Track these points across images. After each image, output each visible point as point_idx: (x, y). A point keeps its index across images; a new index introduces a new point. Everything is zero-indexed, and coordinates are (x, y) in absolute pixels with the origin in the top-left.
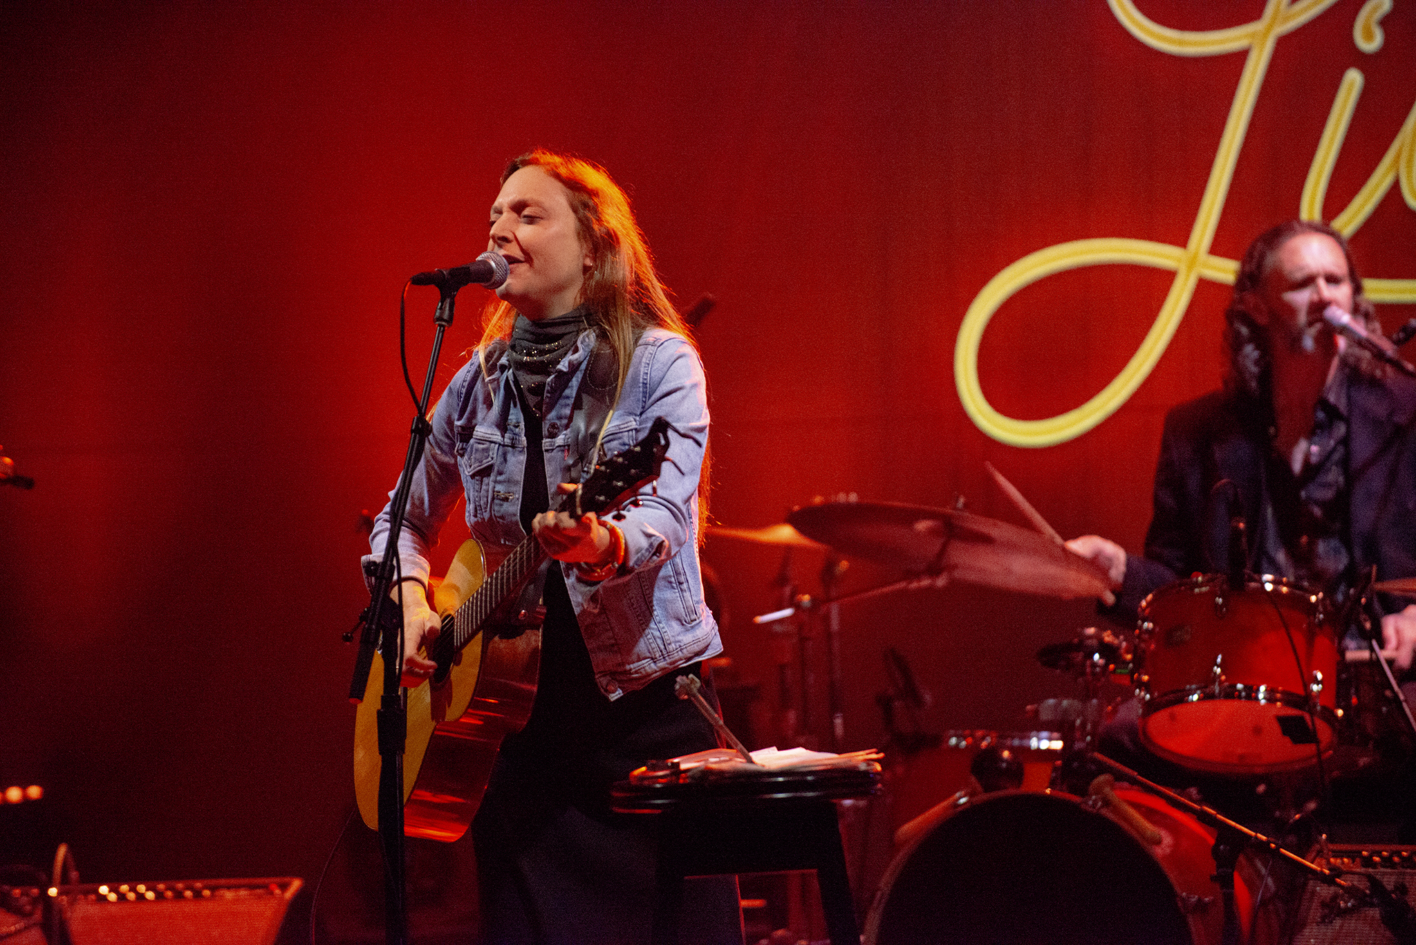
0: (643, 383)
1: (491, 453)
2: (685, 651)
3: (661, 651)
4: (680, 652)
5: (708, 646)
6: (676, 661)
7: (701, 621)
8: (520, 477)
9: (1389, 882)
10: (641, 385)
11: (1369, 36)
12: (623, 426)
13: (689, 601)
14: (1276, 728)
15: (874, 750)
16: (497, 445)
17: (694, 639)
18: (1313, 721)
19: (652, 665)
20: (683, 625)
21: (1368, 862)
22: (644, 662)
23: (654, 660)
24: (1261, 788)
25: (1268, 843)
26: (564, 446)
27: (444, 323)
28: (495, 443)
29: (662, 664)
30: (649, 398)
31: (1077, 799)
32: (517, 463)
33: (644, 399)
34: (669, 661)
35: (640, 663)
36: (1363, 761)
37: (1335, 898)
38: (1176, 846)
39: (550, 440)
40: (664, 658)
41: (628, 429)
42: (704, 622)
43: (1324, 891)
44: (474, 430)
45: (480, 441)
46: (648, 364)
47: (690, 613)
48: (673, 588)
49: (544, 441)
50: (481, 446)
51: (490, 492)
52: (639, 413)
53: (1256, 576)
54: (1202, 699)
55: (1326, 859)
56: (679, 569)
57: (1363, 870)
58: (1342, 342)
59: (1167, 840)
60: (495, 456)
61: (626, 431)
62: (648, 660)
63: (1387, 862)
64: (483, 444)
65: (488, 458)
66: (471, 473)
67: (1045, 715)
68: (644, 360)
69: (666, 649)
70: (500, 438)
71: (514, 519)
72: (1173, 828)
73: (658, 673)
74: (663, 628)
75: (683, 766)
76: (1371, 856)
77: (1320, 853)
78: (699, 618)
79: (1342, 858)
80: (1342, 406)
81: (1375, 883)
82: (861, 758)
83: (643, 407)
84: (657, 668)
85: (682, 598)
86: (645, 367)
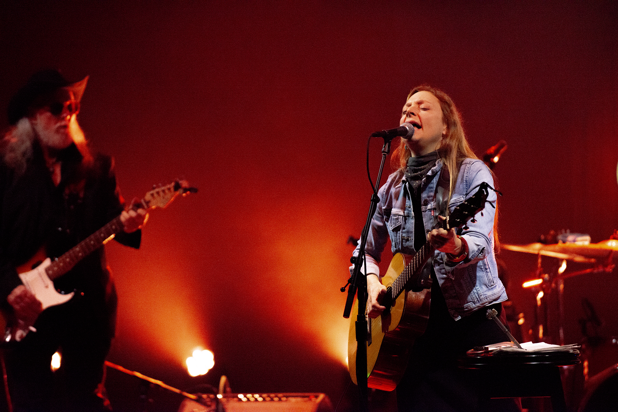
0: (466, 181)
1: (399, 220)
2: (488, 299)
3: (477, 299)
4: (486, 299)
5: (500, 297)
6: (485, 303)
7: (496, 286)
8: (413, 230)
10: (465, 181)
12: (457, 200)
13: (490, 276)
16: (402, 216)
17: (492, 294)
19: (473, 305)
20: (487, 287)
22: (469, 303)
23: (474, 303)
26: (431, 209)
28: (401, 215)
29: (478, 304)
30: (469, 188)
32: (411, 224)
33: (467, 188)
34: (481, 303)
35: (468, 304)
39: (424, 207)
40: (479, 302)
41: (460, 201)
42: (497, 286)
44: (391, 210)
45: (395, 215)
46: (468, 172)
47: (491, 282)
50: (395, 217)
51: (401, 236)
52: (465, 194)
56: (485, 262)
60: (401, 221)
61: (458, 202)
62: (472, 302)
64: (396, 216)
65: (398, 222)
66: (392, 229)
68: (466, 171)
69: (479, 298)
70: (403, 213)
71: (412, 248)
73: (476, 309)
74: (478, 289)
75: (490, 349)
78: (495, 284)
82: (570, 348)
83: (467, 191)
84: (476, 306)
85: (487, 275)
86: (466, 174)
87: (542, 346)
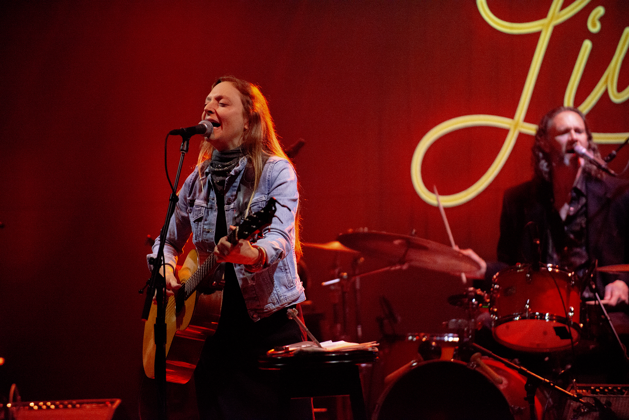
0: (268, 180)
1: (202, 212)
2: (288, 300)
3: (277, 300)
4: (285, 301)
5: (299, 298)
6: (284, 304)
7: (295, 287)
8: (214, 222)
9: (603, 401)
10: (267, 181)
11: (594, 25)
12: (259, 199)
13: (290, 277)
14: (553, 332)
15: (375, 342)
16: (205, 208)
17: (292, 294)
18: (569, 329)
19: (273, 306)
20: (287, 288)
21: (594, 392)
22: (269, 304)
23: (274, 304)
24: (547, 359)
25: (550, 383)
26: (234, 208)
27: (184, 152)
28: (204, 207)
29: (278, 306)
30: (271, 188)
31: (464, 363)
32: (213, 216)
33: (269, 187)
34: (281, 304)
35: (268, 305)
36: (592, 347)
37: (579, 407)
38: (509, 385)
39: (227, 206)
40: (278, 303)
41: (261, 200)
42: (297, 287)
43: (574, 404)
44: (195, 201)
45: (197, 206)
46: (270, 172)
47: (290, 283)
48: (283, 272)
49: (225, 206)
50: (198, 208)
51: (202, 228)
52: (267, 194)
53: (544, 264)
54: (521, 319)
55: (575, 390)
56: (285, 263)
57: (591, 395)
58: (582, 161)
59: (505, 381)
60: (204, 213)
61: (260, 202)
62: (271, 304)
63: (602, 392)
64: (199, 208)
65: (200, 214)
66: (193, 221)
67: (451, 326)
68: (268, 170)
69: (279, 299)
70: (206, 205)
71: (212, 241)
72: (507, 377)
73: (276, 310)
74: (278, 289)
75: (290, 349)
76: (595, 389)
77: (573, 388)
78: (294, 285)
79: (582, 389)
80: (583, 190)
81: (597, 401)
82: (369, 345)
83: (269, 191)
84: (276, 307)
85: (287, 276)
86: (269, 173)
87: (342, 345)
